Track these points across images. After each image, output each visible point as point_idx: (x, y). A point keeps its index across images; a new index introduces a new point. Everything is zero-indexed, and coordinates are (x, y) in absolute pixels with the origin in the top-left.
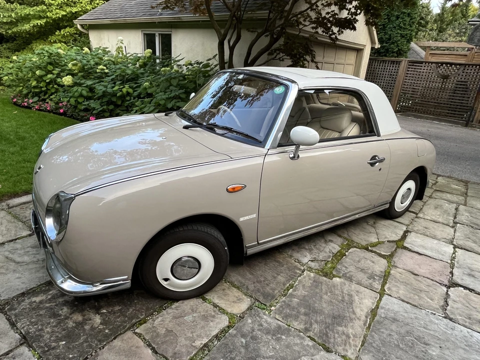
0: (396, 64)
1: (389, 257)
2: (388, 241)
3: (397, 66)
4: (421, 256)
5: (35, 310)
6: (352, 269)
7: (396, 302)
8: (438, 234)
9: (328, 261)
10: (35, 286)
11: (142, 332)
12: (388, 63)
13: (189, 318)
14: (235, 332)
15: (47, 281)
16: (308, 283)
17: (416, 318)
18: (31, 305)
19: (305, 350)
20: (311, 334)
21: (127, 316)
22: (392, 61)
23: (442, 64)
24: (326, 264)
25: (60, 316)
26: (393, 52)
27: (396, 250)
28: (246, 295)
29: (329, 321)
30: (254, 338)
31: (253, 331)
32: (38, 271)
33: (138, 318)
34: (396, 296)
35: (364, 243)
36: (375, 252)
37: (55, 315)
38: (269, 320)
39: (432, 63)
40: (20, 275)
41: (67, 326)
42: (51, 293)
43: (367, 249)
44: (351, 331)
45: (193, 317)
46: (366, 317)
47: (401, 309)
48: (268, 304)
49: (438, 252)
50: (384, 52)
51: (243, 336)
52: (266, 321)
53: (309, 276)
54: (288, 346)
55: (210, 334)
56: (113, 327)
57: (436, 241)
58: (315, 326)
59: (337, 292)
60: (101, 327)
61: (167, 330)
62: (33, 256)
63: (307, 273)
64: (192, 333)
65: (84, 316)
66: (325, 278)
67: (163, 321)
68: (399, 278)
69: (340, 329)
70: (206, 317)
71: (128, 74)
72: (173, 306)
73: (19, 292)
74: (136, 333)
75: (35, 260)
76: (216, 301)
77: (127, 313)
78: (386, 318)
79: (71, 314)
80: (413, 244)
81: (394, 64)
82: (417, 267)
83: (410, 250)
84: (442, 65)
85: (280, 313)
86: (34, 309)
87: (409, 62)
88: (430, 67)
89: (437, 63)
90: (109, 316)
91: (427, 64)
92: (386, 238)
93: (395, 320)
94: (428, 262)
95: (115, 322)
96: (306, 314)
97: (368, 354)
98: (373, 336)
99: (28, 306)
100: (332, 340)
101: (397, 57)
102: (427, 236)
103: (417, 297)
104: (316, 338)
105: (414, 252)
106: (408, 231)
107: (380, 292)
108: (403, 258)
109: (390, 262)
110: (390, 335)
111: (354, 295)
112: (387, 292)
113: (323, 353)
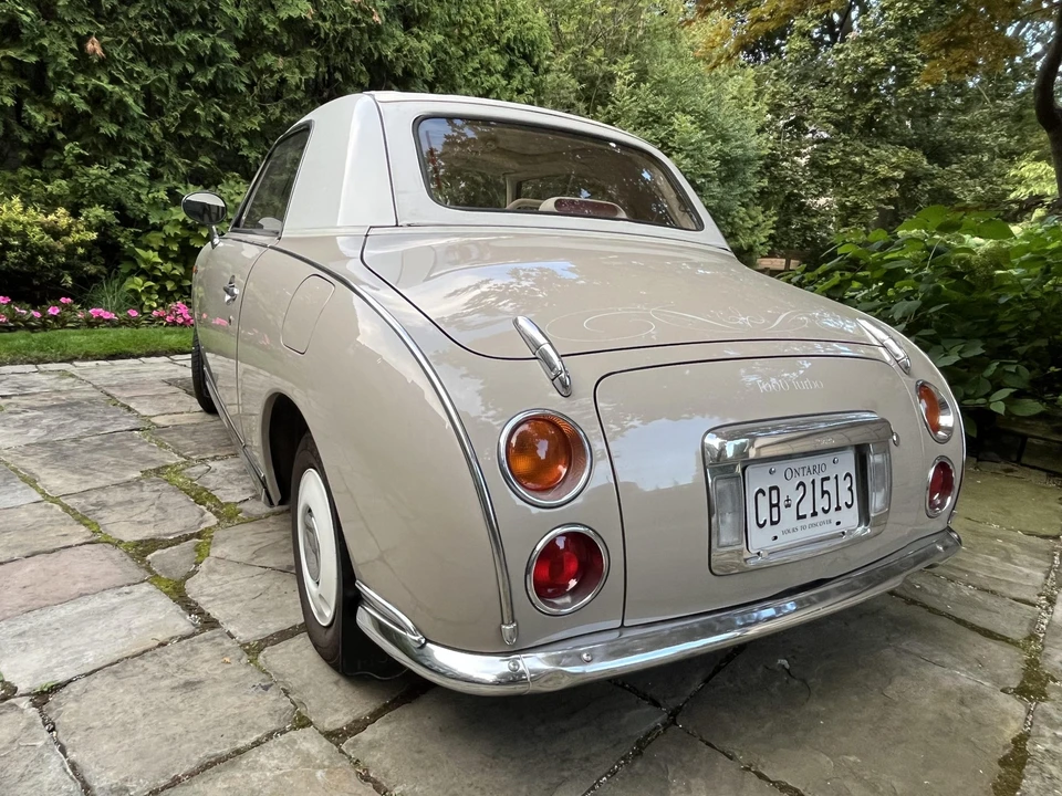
1: (136, 554)
2: (193, 572)
9: (192, 481)
27: (150, 570)
36: (177, 542)
43: (199, 535)
59: (106, 468)
69: (45, 455)
83: (117, 586)
105: (103, 589)
106: (210, 623)
107: (55, 500)
108: (106, 566)
109: (118, 543)
111: (83, 477)
112: (44, 504)
113: (34, 442)
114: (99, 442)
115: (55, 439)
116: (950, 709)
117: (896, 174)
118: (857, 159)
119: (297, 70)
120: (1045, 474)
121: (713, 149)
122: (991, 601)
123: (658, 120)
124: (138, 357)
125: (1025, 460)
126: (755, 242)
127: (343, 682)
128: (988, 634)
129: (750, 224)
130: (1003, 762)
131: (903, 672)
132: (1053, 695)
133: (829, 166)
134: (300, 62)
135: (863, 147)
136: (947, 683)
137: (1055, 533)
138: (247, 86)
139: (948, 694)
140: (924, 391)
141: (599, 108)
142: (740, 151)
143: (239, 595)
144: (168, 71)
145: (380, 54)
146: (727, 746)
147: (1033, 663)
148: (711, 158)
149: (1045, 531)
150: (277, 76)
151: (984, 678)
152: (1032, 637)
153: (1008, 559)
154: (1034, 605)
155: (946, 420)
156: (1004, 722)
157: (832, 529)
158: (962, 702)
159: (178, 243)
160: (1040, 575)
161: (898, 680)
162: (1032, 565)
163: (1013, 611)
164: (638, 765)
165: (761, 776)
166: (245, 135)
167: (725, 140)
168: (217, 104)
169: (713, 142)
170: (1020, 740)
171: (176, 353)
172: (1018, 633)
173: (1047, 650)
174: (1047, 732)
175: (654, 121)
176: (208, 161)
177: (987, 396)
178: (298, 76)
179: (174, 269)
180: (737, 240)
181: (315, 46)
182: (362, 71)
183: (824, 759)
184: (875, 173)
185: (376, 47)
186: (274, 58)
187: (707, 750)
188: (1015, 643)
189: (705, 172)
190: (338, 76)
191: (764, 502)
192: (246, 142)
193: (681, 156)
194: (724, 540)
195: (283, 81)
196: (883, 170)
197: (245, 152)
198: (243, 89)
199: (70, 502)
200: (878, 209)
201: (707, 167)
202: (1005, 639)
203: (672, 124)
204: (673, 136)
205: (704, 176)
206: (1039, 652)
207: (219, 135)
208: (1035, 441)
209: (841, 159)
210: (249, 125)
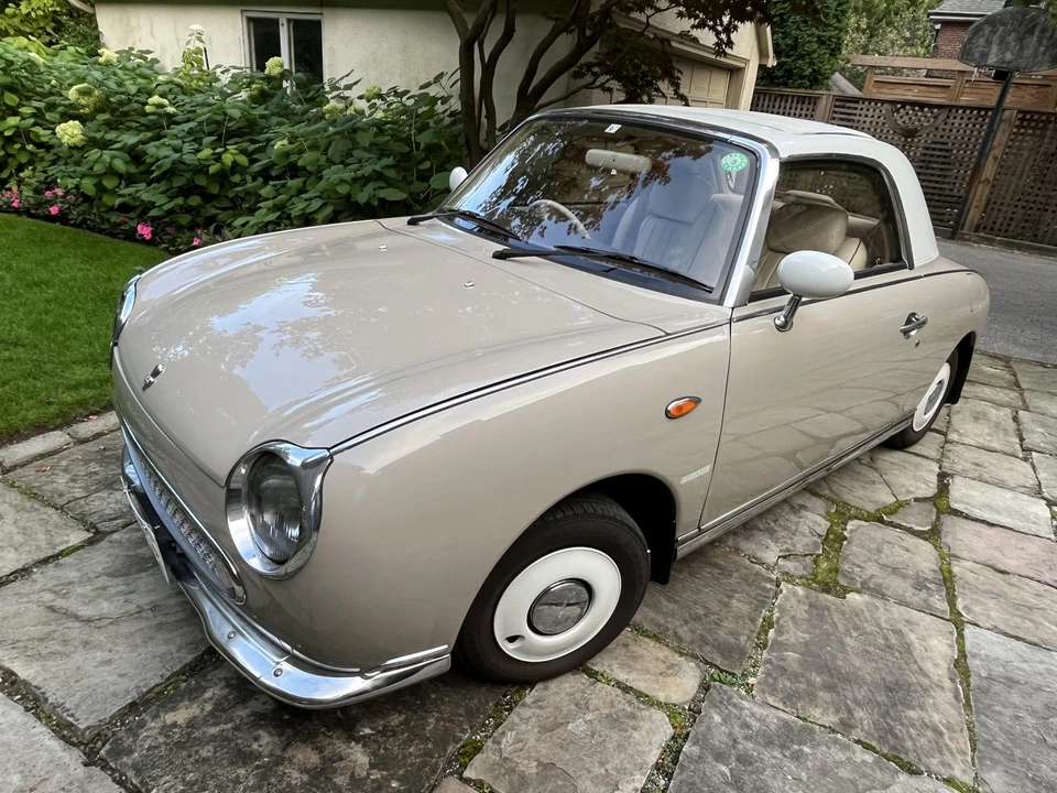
0: (809, 104)
1: (933, 535)
2: (916, 500)
3: (811, 107)
4: (993, 531)
5: (184, 749)
6: (872, 569)
7: (995, 639)
8: (1006, 476)
9: (818, 556)
10: (158, 681)
11: (482, 777)
12: (792, 102)
13: (578, 726)
14: (696, 750)
15: (186, 665)
16: (801, 612)
17: (1049, 672)
18: (168, 737)
19: (865, 776)
20: (857, 734)
21: (428, 739)
22: (799, 97)
23: (904, 104)
24: (815, 562)
25: (259, 756)
26: (802, 77)
27: (938, 518)
28: (681, 654)
29: (881, 697)
30: (744, 759)
31: (735, 741)
32: (151, 638)
33: (458, 740)
34: (988, 625)
35: (871, 508)
36: (899, 526)
37: (244, 757)
38: (757, 710)
39: (883, 102)
40: (107, 655)
41: (289, 784)
42: (208, 695)
43: (880, 520)
44: (936, 717)
45: (586, 722)
46: (952, 680)
47: (1011, 656)
48: (738, 673)
49: (1024, 517)
50: (783, 76)
51: (720, 757)
52: (753, 715)
53: (795, 594)
54: (824, 771)
55: (645, 762)
56: (406, 771)
57: (1009, 494)
58: (859, 714)
59: (869, 628)
60: (376, 775)
61: (540, 764)
62: (122, 598)
63: (787, 588)
64: (602, 764)
65: (320, 750)
66: (829, 597)
67: (520, 741)
68: (974, 583)
69: (912, 714)
70: (615, 720)
71: (231, 119)
72: (528, 700)
73: (123, 703)
74: (467, 781)
75: (132, 608)
76: (622, 676)
77: (424, 729)
78: (990, 678)
79: (284, 750)
80: (967, 504)
81: (803, 103)
82: (997, 554)
83: (967, 517)
84: (903, 107)
85: (773, 691)
86: (180, 745)
87: (837, 100)
88: (878, 111)
89: (893, 103)
90: (384, 742)
91: (873, 104)
92: (909, 492)
93: (1011, 682)
94: (1013, 542)
95: (405, 757)
96: (828, 687)
97: (993, 768)
98: (983, 724)
99: (161, 739)
100: (909, 744)
101: (811, 87)
102: (987, 482)
103: (1030, 624)
104: (874, 743)
105: (976, 520)
107: (954, 619)
108: (961, 536)
109: (939, 547)
110: (1017, 717)
111: (905, 630)
112: (967, 616)
113: (903, 777)
114: (823, 695)
115: (869, 757)
199: (943, 605)
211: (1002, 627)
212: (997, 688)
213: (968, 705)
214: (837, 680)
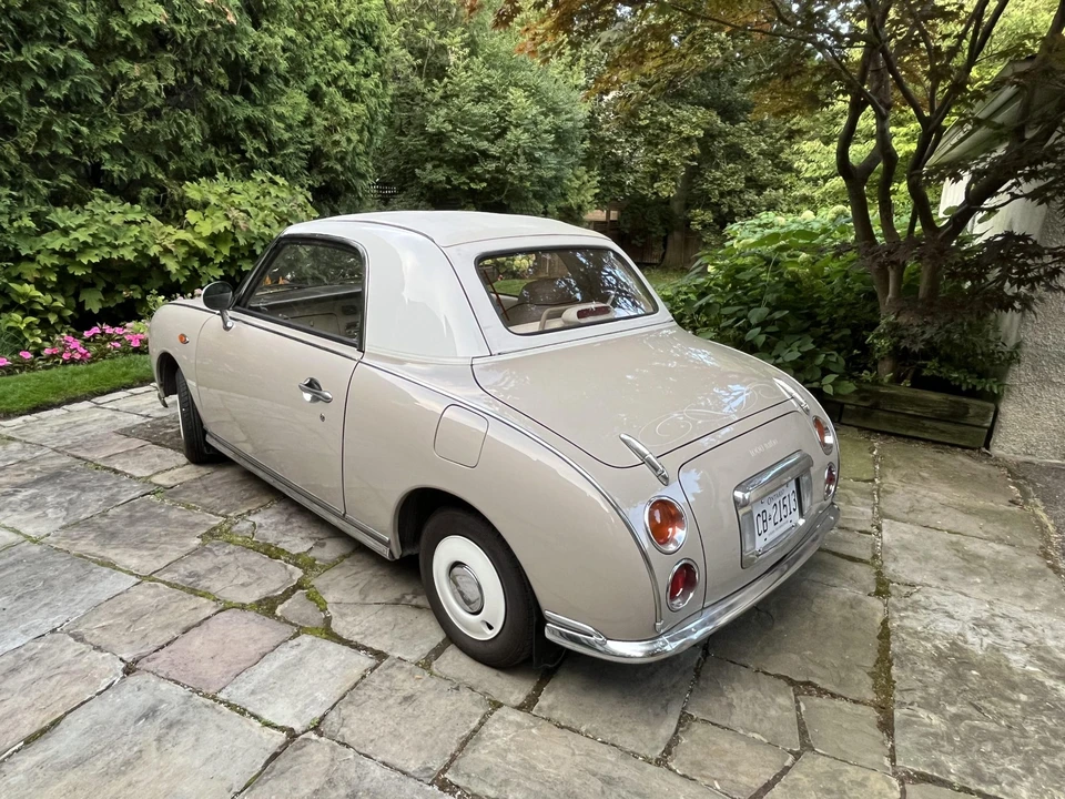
1: (265, 611)
2: (327, 617)
9: (250, 538)
14: (123, 480)
16: (194, 519)
17: (73, 600)
24: (243, 536)
27: (293, 624)
28: (182, 482)
29: (112, 530)
34: (131, 589)
36: (286, 596)
43: (300, 586)
44: (83, 542)
47: (98, 589)
59: (163, 539)
63: (220, 519)
66: (202, 533)
68: (181, 603)
69: (92, 536)
78: (91, 572)
80: (308, 649)
82: (214, 636)
83: (284, 641)
85: (142, 501)
92: (343, 615)
93: (80, 579)
96: (130, 516)
100: (77, 529)
103: (117, 611)
104: (87, 520)
106: (380, 656)
107: (149, 578)
108: (255, 627)
109: (243, 607)
110: (56, 570)
111: (152, 552)
112: (146, 583)
113: (64, 523)
114: (128, 514)
115: (82, 517)
116: (846, 612)
117: (697, 133)
118: (664, 119)
119: (154, 77)
120: (856, 429)
121: (547, 122)
122: (848, 535)
123: (492, 93)
124: (59, 406)
125: (843, 421)
126: (583, 201)
127: (501, 674)
128: (852, 559)
129: (577, 184)
130: (879, 637)
131: (817, 595)
132: (894, 592)
133: (640, 127)
134: (157, 69)
135: (668, 108)
136: (841, 597)
137: (871, 478)
138: (102, 96)
139: (843, 604)
140: (817, 422)
141: (435, 81)
142: (570, 124)
143: (380, 629)
144: (19, 88)
145: (237, 54)
146: (742, 661)
147: (879, 574)
148: (546, 132)
149: (865, 477)
150: (134, 85)
151: (858, 590)
152: (875, 557)
153: (849, 502)
154: (870, 534)
155: (829, 439)
156: (874, 615)
157: (788, 525)
158: (852, 607)
159: (56, 272)
160: (870, 511)
161: (817, 601)
162: (864, 504)
163: (861, 540)
164: (702, 683)
165: (766, 673)
166: (105, 148)
167: (556, 112)
168: (74, 119)
169: (546, 116)
170: (885, 622)
171: (96, 396)
172: (867, 555)
173: (885, 564)
174: (896, 615)
175: (490, 95)
176: (69, 180)
177: (819, 380)
178: (156, 83)
179: (55, 300)
180: (567, 200)
181: (171, 51)
182: (220, 74)
183: (794, 657)
184: (680, 133)
185: (232, 46)
186: (129, 65)
187: (733, 666)
188: (867, 563)
189: (542, 145)
190: (197, 80)
191: (760, 520)
192: (106, 156)
193: (519, 131)
194: (748, 549)
195: (142, 89)
196: (686, 130)
197: (107, 167)
198: (100, 100)
199: (167, 577)
200: (686, 165)
201: (544, 140)
202: (860, 561)
203: (506, 98)
204: (510, 110)
205: (541, 149)
206: (881, 566)
207: (77, 150)
208: (848, 407)
209: (650, 120)
210: (109, 138)
211: (125, 595)
212: (81, 572)
213: (81, 556)
214: (132, 521)
